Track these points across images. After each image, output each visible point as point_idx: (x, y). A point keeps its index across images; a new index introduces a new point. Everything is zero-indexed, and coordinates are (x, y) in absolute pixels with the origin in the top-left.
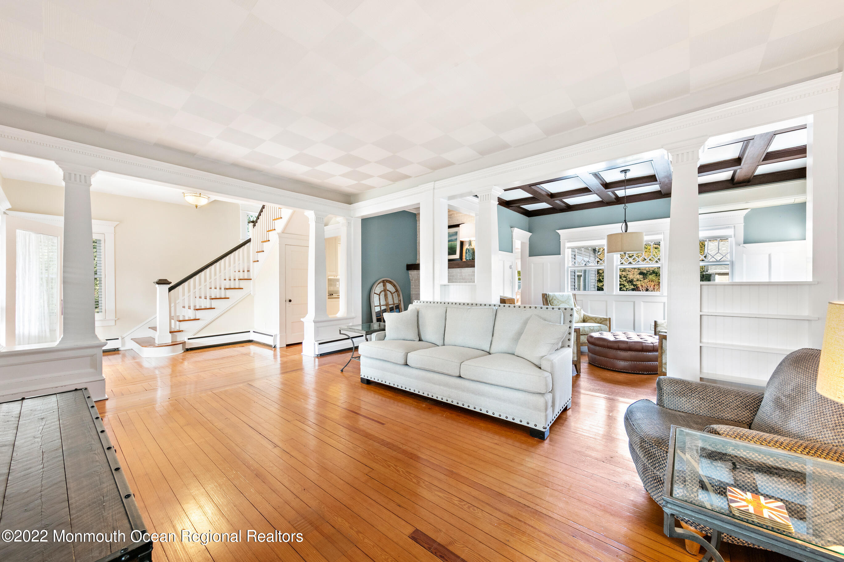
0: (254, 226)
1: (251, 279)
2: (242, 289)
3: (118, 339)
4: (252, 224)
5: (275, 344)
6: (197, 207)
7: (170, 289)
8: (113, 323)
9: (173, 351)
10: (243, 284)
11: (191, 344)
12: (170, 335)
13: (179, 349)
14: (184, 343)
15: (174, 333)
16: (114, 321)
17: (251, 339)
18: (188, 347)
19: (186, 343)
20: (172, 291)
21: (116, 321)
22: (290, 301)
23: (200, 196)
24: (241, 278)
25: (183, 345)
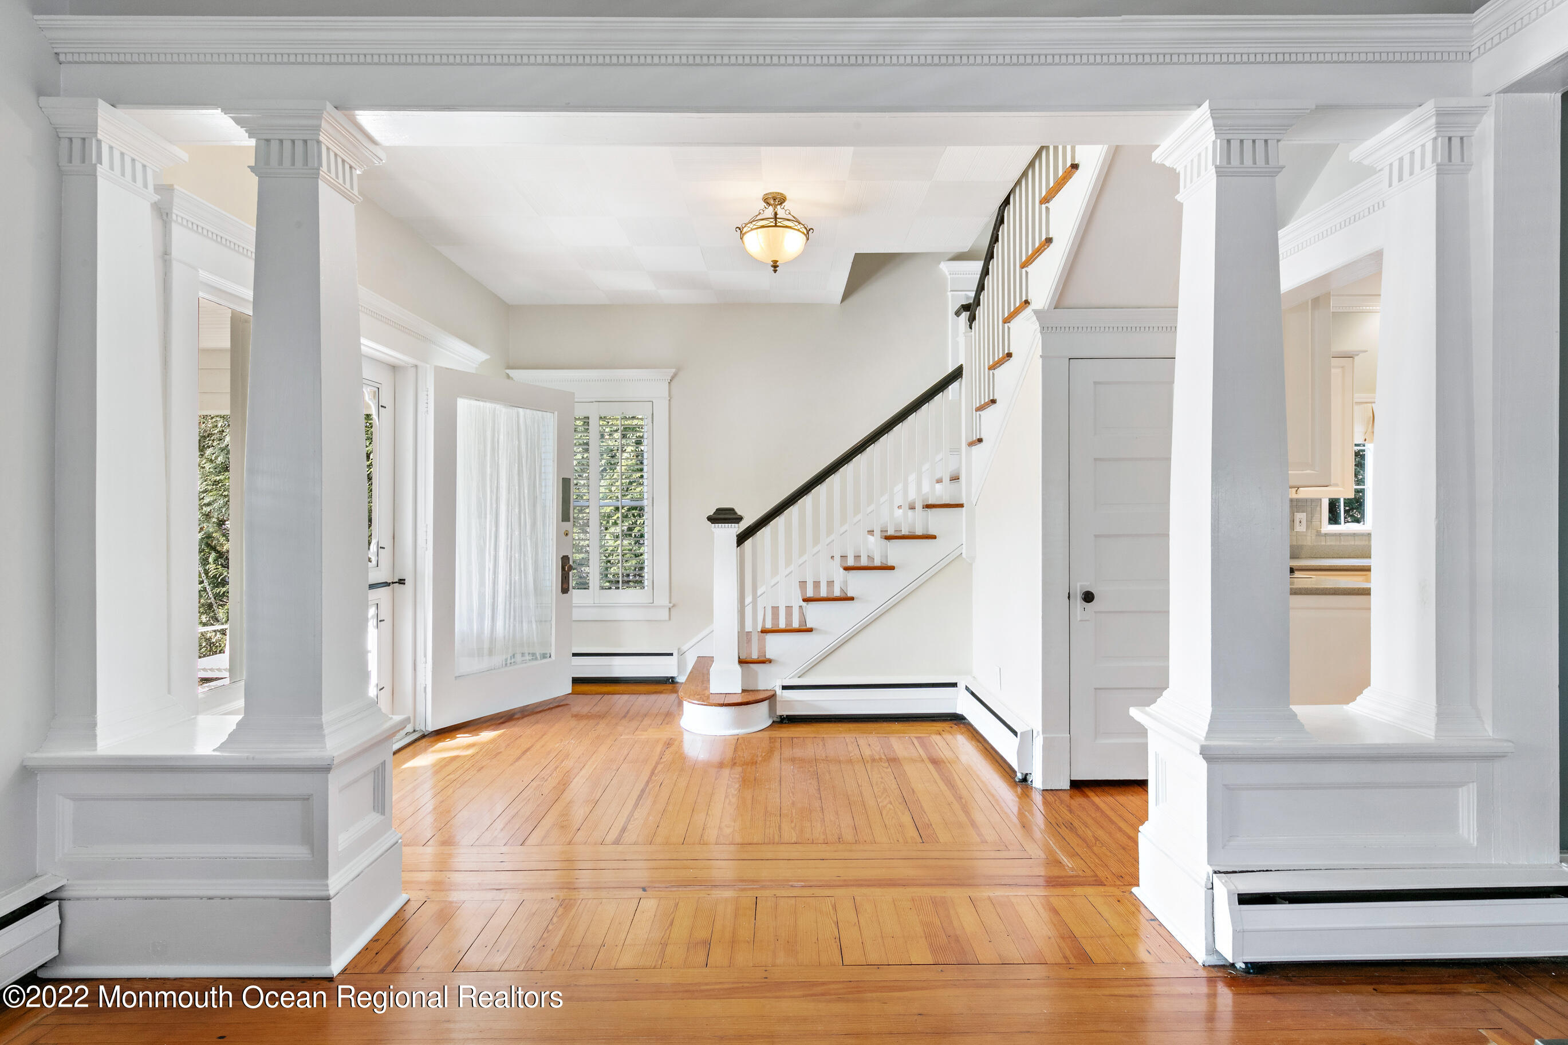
0: (972, 319)
1: (961, 506)
2: (934, 537)
3: (671, 654)
4: (965, 315)
5: (1025, 772)
6: (775, 266)
7: (742, 538)
8: (664, 614)
9: (738, 723)
10: (935, 522)
11: (788, 702)
12: (738, 668)
13: (760, 717)
14: (772, 698)
15: (751, 665)
16: (668, 609)
17: (959, 712)
18: (783, 711)
19: (778, 698)
20: (748, 543)
21: (672, 609)
22: (1088, 597)
23: (776, 226)
24: (930, 502)
25: (770, 703)
